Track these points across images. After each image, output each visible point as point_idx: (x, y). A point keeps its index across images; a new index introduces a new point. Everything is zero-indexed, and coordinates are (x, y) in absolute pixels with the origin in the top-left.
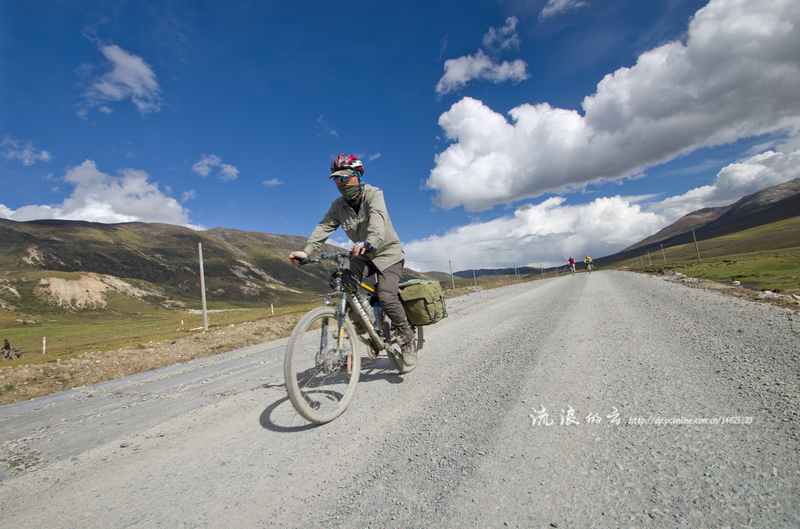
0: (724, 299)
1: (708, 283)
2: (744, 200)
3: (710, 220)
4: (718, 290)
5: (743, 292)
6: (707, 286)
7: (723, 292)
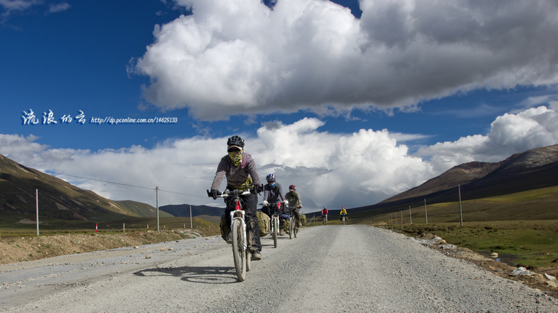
0: (479, 273)
1: (467, 253)
2: (514, 158)
3: (477, 176)
4: (475, 262)
5: (499, 266)
6: (464, 256)
7: (479, 264)
